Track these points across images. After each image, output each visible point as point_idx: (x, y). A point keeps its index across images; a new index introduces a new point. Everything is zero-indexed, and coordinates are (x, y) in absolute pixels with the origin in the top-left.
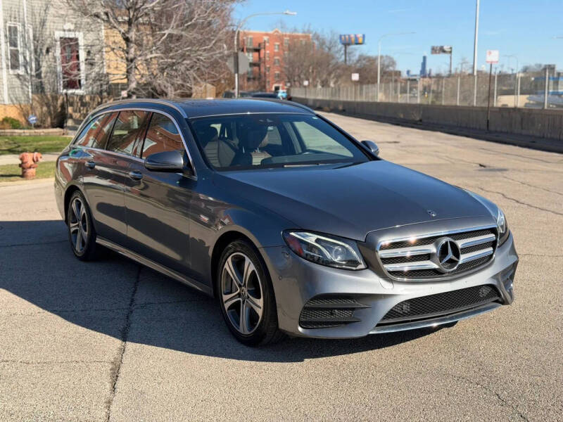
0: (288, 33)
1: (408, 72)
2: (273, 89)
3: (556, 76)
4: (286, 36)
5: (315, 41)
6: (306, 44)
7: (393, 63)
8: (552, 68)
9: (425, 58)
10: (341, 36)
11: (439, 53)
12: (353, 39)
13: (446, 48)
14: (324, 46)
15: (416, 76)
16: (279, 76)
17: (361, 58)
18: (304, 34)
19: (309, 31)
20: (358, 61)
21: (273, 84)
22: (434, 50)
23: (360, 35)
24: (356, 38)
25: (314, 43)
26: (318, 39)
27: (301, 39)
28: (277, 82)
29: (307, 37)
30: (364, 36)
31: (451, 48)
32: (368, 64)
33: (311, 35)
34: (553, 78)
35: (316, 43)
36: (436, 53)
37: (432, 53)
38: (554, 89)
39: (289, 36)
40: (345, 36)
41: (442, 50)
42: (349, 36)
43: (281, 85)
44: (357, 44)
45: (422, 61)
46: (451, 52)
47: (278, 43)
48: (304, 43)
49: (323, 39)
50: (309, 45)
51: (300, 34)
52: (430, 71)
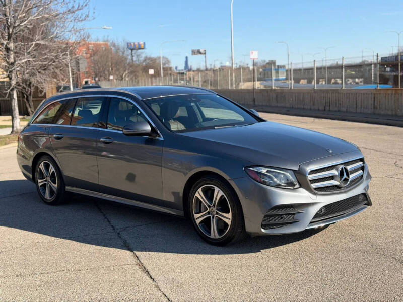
0: (92, 42)
1: (176, 68)
2: (84, 82)
3: (276, 68)
4: (91, 44)
5: (112, 47)
6: (106, 50)
7: (168, 62)
8: (272, 63)
9: (187, 58)
10: (128, 43)
11: (197, 54)
12: (137, 46)
13: (202, 51)
14: (118, 51)
15: (182, 70)
16: (87, 73)
17: (146, 59)
18: (104, 43)
19: (107, 41)
20: (145, 60)
21: (83, 79)
22: (194, 53)
23: (141, 43)
24: (139, 44)
25: (111, 49)
26: (114, 45)
27: (102, 46)
28: (86, 77)
29: (106, 45)
30: (144, 43)
31: (205, 51)
32: (151, 62)
33: (109, 43)
34: (275, 70)
35: (113, 49)
36: (195, 54)
37: (192, 55)
38: (276, 77)
39: (94, 44)
40: (130, 43)
41: (199, 52)
42: (134, 43)
43: (89, 80)
44: (140, 49)
45: (185, 60)
46: (205, 53)
47: (84, 49)
48: (104, 49)
49: (118, 46)
50: (108, 50)
51: (101, 43)
52: (191, 66)
